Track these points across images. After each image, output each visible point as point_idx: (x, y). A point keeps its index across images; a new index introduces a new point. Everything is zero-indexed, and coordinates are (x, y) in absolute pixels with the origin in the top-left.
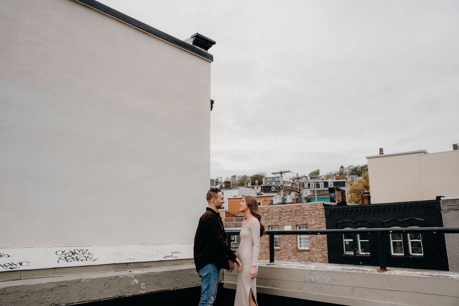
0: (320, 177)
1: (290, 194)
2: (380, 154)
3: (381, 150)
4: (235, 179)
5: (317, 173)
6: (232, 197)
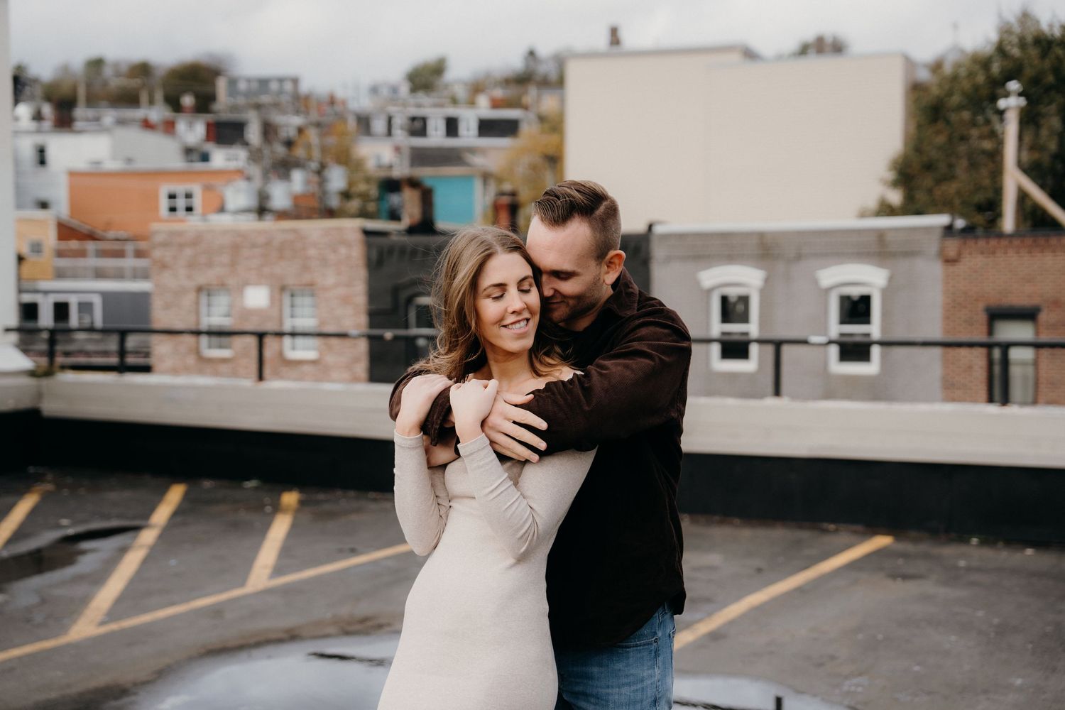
0: (446, 86)
1: (286, 176)
3: (614, 32)
4: (100, 74)
5: (437, 69)
6: (81, 165)
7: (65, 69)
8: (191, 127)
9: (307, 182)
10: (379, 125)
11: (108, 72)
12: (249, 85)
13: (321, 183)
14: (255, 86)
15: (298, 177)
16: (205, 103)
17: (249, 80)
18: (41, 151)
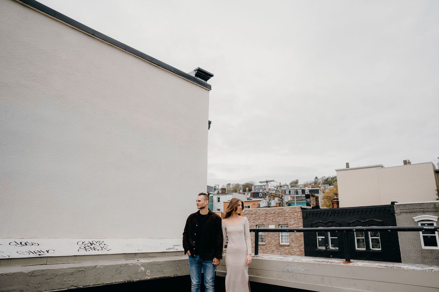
0: (299, 186)
1: (274, 199)
2: (347, 167)
3: (347, 164)
4: (229, 186)
5: (296, 182)
6: (226, 201)
7: (223, 186)
8: (248, 194)
9: (279, 200)
10: (287, 192)
11: (231, 186)
12: (258, 187)
13: (282, 201)
14: (259, 187)
15: (276, 199)
16: (250, 190)
17: (258, 186)
18: (219, 199)
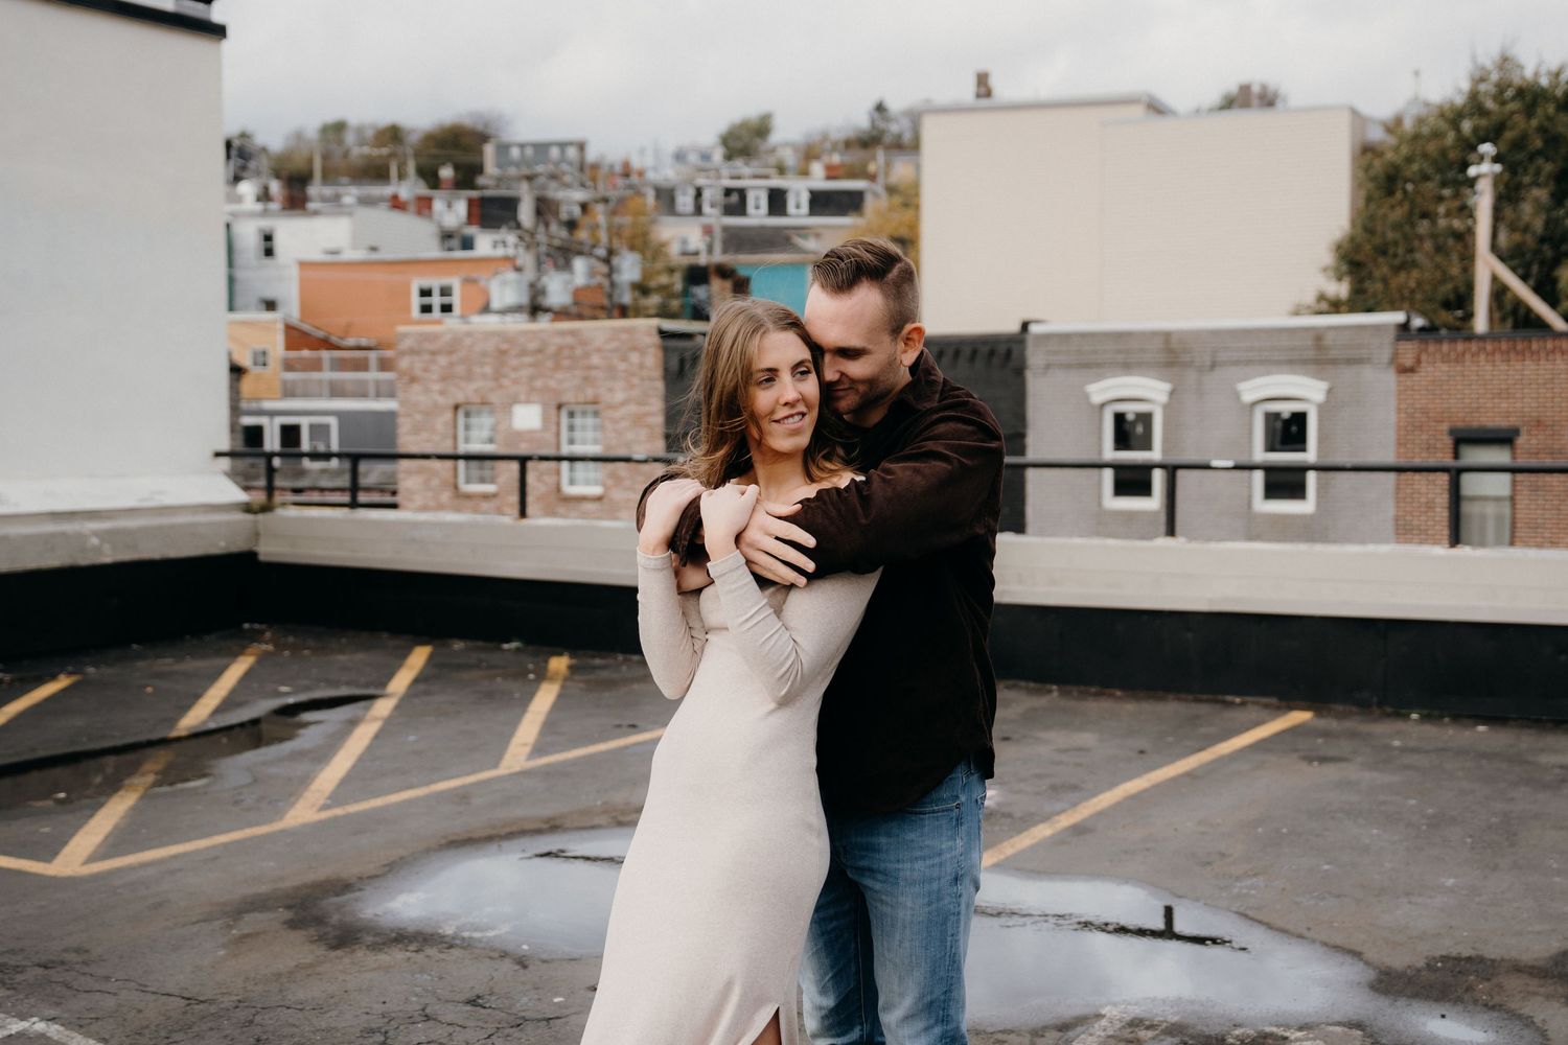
0: (773, 151)
2: (978, 96)
3: (983, 81)
4: (340, 142)
5: (761, 128)
6: (316, 255)
7: (299, 136)
8: (449, 206)
9: (592, 273)
10: (685, 201)
11: (350, 138)
12: (522, 152)
13: (609, 275)
14: (529, 151)
15: (580, 265)
16: (468, 176)
17: (522, 146)
18: (268, 238)
